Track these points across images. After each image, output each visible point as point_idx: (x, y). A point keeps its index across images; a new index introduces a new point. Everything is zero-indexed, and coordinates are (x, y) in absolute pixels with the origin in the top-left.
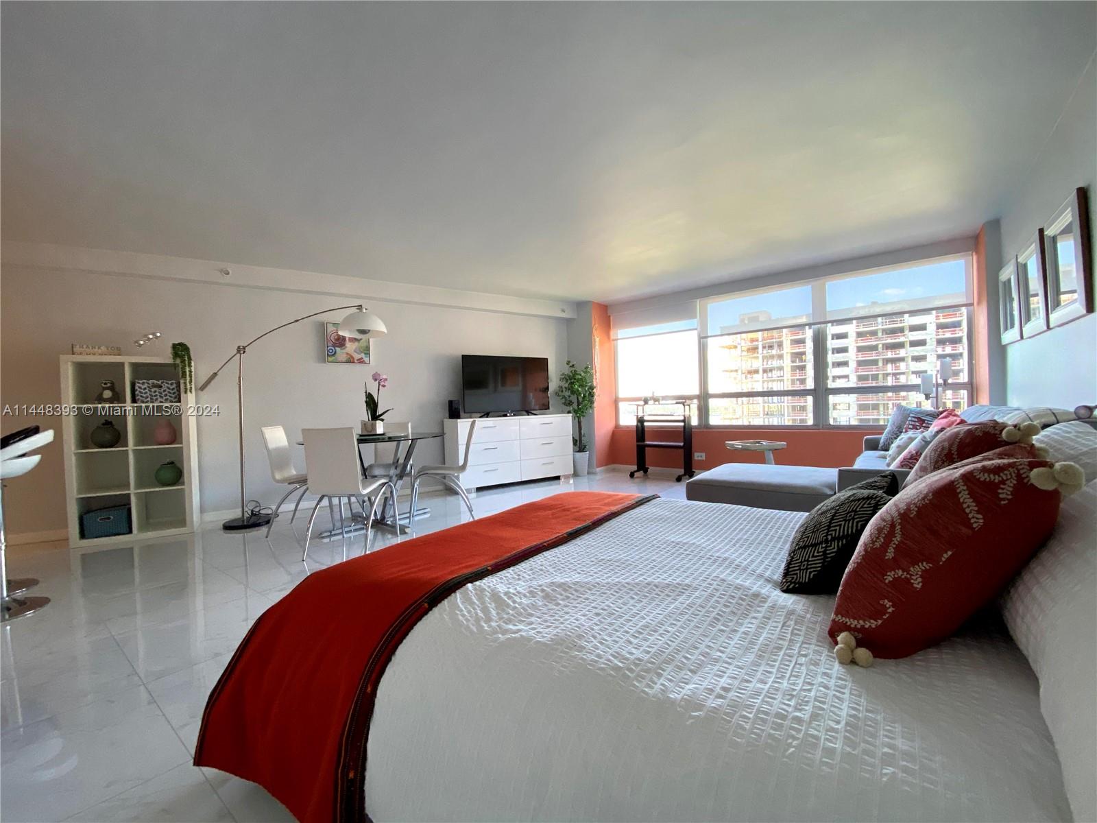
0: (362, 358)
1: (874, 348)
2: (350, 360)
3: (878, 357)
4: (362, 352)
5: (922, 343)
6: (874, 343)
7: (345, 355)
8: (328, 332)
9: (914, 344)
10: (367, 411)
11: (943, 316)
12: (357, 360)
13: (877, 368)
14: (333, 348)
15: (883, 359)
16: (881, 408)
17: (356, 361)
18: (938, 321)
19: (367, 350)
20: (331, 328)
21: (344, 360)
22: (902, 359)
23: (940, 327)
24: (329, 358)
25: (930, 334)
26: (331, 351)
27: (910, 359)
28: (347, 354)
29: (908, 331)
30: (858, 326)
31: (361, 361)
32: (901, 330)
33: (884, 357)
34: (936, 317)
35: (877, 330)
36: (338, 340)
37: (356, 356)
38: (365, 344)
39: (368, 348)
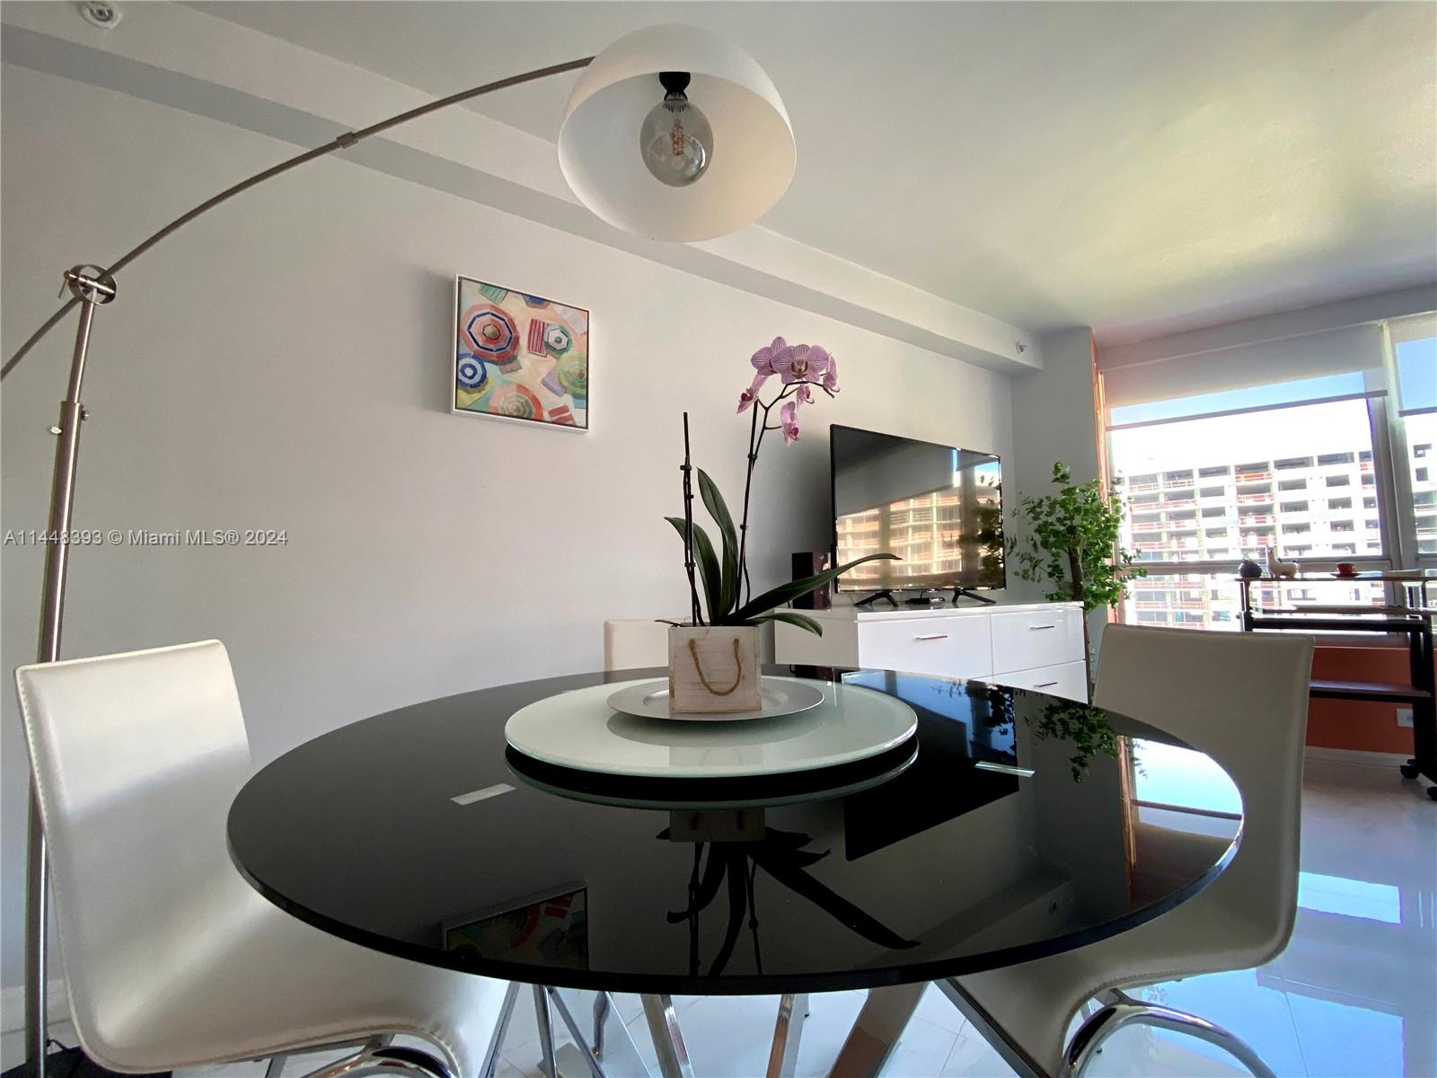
0: (564, 409)
1: (1156, 517)
2: (529, 412)
3: (1160, 530)
4: (566, 390)
5: (1219, 512)
6: (1155, 511)
7: (513, 393)
8: (465, 308)
9: (1208, 513)
10: (690, 566)
11: (1245, 477)
12: (552, 413)
13: (1160, 544)
14: (474, 363)
15: (1168, 532)
16: (1168, 598)
17: (546, 416)
18: (1239, 484)
19: (580, 386)
20: (473, 299)
21: (511, 408)
22: (1192, 533)
23: (1242, 491)
24: (462, 394)
25: (1230, 501)
26: (469, 372)
27: (1204, 533)
28: (521, 388)
29: (1199, 495)
30: (1132, 488)
31: (561, 418)
32: (1190, 495)
33: (1168, 530)
34: (1237, 478)
35: (1158, 494)
36: (494, 338)
37: (550, 401)
38: (575, 367)
39: (583, 380)
